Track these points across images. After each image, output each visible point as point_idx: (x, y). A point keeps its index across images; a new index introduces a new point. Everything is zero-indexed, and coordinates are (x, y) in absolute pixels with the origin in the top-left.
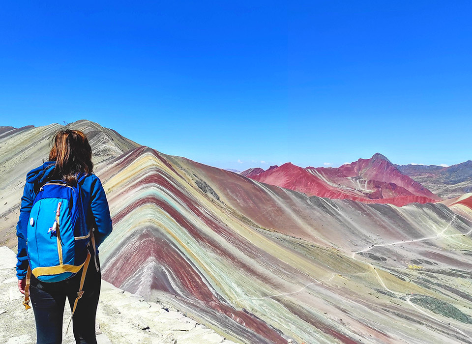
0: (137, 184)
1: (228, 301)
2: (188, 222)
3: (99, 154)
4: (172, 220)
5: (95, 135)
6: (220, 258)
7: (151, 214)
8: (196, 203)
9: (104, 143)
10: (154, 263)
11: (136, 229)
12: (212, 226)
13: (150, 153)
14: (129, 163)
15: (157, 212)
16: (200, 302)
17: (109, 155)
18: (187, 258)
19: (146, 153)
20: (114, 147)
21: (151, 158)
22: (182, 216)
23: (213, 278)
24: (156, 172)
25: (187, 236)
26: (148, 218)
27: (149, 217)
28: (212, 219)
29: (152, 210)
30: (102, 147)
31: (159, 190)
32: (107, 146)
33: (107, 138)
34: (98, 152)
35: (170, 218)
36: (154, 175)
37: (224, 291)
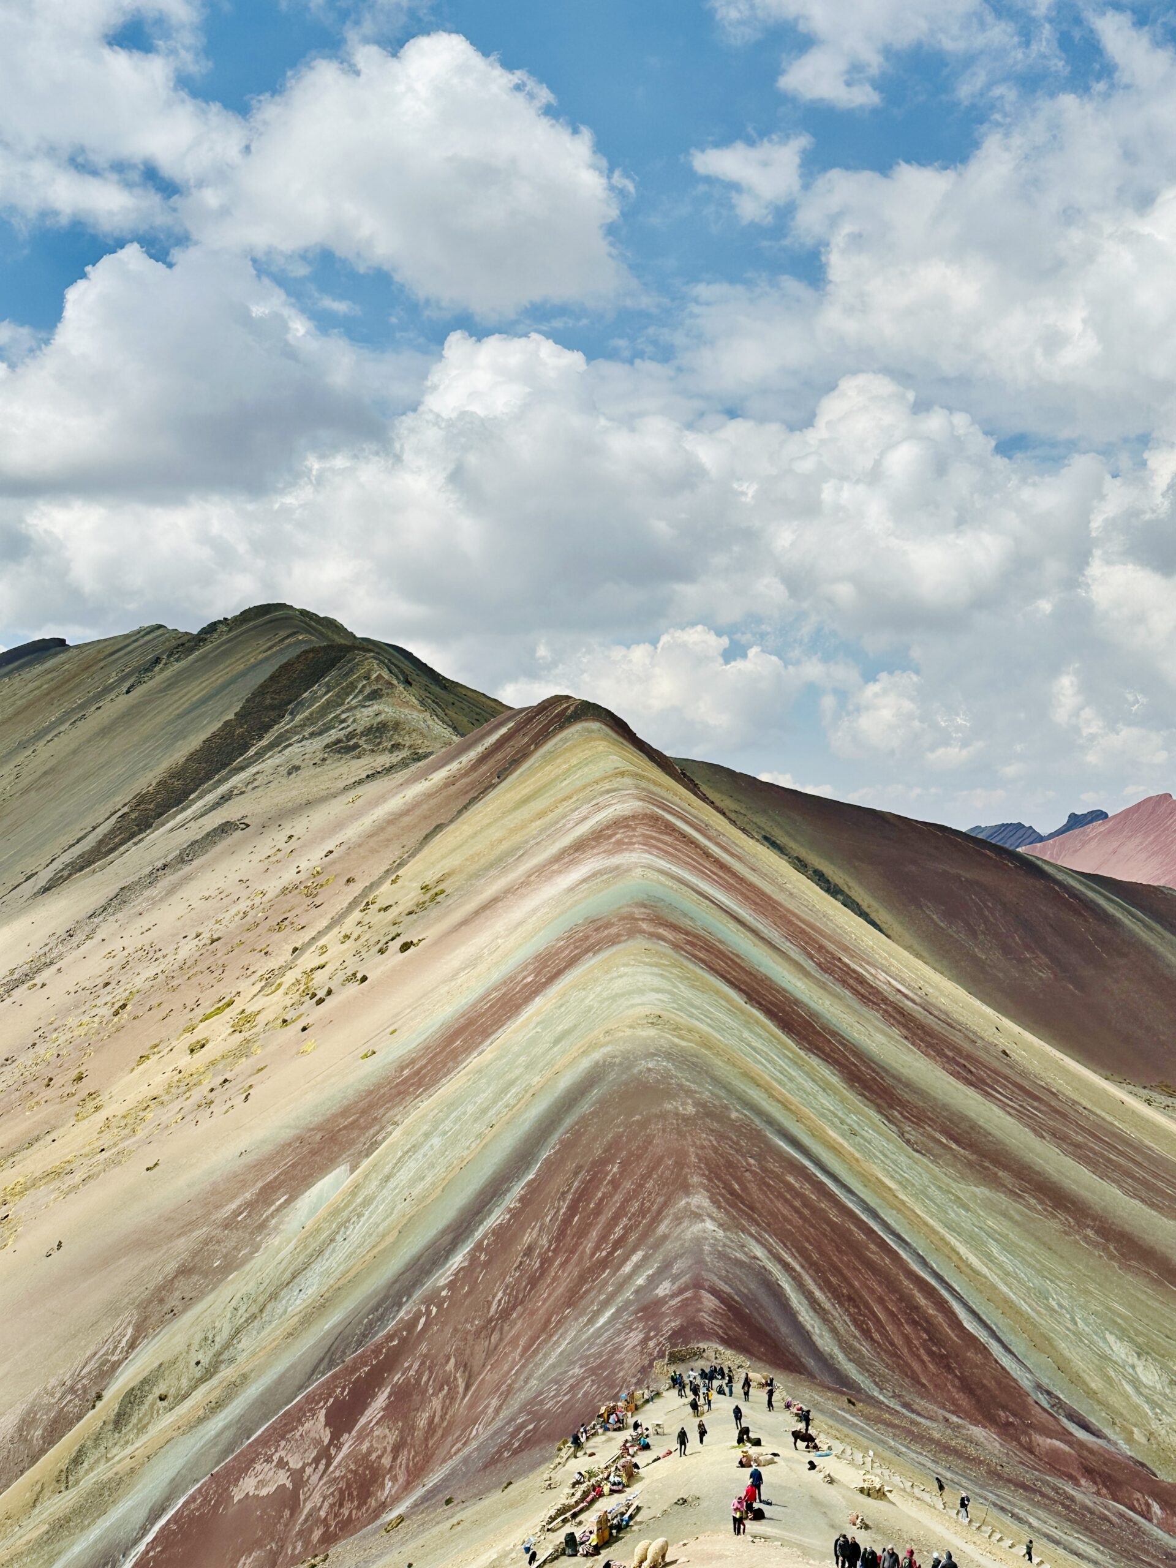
0: (557, 858)
1: (1107, 1431)
2: (834, 1034)
3: (356, 746)
4: (751, 1016)
5: (331, 664)
6: (1014, 1208)
7: (658, 990)
8: (846, 949)
9: (375, 695)
10: (709, 1225)
11: (597, 1055)
12: (940, 1053)
13: (595, 725)
14: (502, 774)
15: (683, 979)
16: (978, 1432)
17: (396, 747)
18: (862, 1203)
19: (578, 727)
20: (415, 714)
21: (601, 746)
22: (797, 1002)
23: (1008, 1307)
24: (641, 803)
25: (843, 1100)
26: (647, 1010)
27: (650, 1003)
28: (930, 1021)
29: (656, 970)
30: (366, 716)
31: (670, 883)
32: (386, 710)
33: (386, 675)
34: (351, 736)
35: (742, 1012)
36: (634, 817)
37: (1076, 1380)
